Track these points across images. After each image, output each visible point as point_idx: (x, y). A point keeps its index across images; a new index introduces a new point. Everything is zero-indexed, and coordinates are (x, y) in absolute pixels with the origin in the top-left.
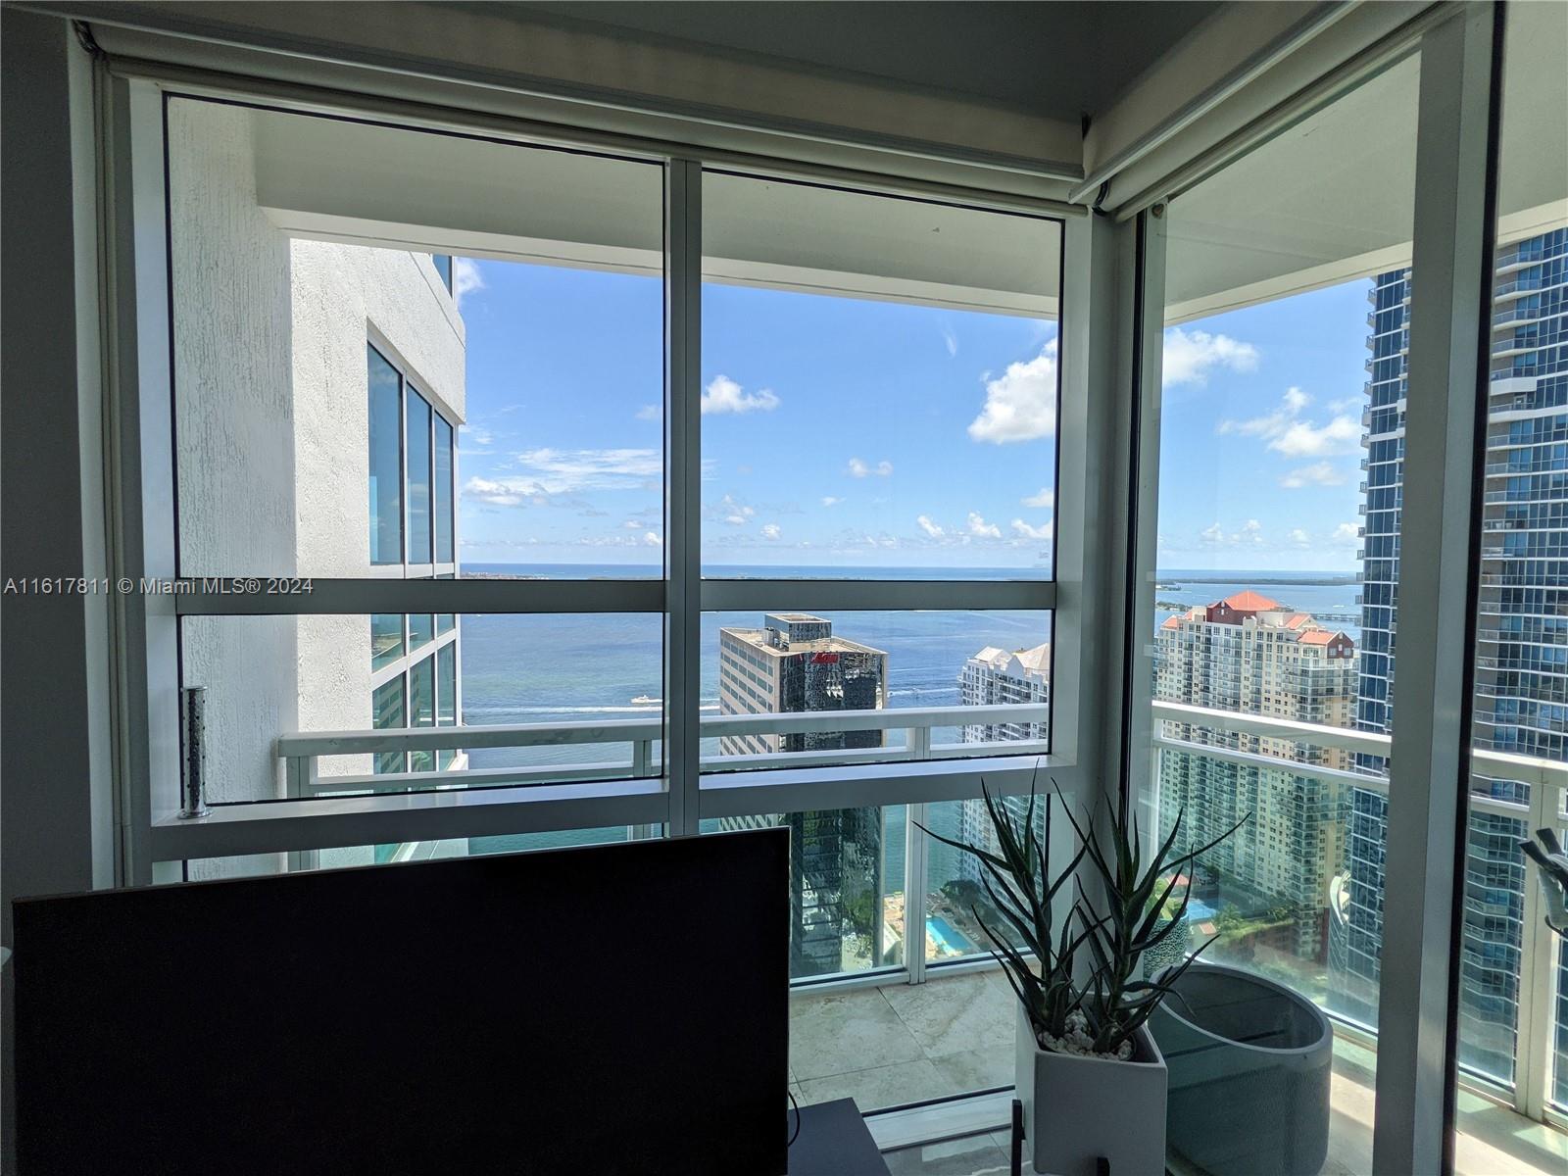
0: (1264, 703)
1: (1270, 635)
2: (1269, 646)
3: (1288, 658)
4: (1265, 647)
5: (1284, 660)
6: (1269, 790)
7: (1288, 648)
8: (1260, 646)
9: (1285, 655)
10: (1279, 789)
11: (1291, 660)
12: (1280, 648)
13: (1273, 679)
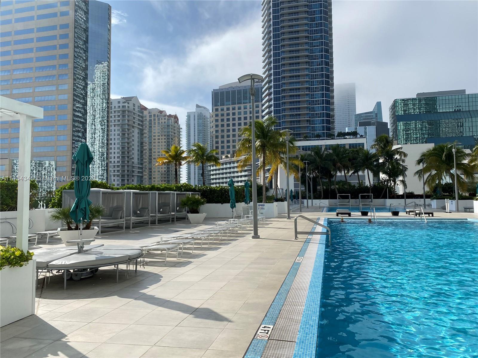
0: (153, 141)
1: (154, 115)
2: (155, 119)
3: (162, 122)
4: (153, 120)
5: (161, 123)
6: (157, 173)
7: (162, 119)
8: (150, 120)
9: (161, 121)
10: (160, 171)
11: (163, 122)
12: (159, 119)
13: (157, 131)
